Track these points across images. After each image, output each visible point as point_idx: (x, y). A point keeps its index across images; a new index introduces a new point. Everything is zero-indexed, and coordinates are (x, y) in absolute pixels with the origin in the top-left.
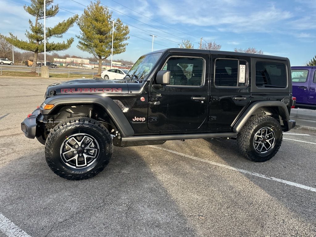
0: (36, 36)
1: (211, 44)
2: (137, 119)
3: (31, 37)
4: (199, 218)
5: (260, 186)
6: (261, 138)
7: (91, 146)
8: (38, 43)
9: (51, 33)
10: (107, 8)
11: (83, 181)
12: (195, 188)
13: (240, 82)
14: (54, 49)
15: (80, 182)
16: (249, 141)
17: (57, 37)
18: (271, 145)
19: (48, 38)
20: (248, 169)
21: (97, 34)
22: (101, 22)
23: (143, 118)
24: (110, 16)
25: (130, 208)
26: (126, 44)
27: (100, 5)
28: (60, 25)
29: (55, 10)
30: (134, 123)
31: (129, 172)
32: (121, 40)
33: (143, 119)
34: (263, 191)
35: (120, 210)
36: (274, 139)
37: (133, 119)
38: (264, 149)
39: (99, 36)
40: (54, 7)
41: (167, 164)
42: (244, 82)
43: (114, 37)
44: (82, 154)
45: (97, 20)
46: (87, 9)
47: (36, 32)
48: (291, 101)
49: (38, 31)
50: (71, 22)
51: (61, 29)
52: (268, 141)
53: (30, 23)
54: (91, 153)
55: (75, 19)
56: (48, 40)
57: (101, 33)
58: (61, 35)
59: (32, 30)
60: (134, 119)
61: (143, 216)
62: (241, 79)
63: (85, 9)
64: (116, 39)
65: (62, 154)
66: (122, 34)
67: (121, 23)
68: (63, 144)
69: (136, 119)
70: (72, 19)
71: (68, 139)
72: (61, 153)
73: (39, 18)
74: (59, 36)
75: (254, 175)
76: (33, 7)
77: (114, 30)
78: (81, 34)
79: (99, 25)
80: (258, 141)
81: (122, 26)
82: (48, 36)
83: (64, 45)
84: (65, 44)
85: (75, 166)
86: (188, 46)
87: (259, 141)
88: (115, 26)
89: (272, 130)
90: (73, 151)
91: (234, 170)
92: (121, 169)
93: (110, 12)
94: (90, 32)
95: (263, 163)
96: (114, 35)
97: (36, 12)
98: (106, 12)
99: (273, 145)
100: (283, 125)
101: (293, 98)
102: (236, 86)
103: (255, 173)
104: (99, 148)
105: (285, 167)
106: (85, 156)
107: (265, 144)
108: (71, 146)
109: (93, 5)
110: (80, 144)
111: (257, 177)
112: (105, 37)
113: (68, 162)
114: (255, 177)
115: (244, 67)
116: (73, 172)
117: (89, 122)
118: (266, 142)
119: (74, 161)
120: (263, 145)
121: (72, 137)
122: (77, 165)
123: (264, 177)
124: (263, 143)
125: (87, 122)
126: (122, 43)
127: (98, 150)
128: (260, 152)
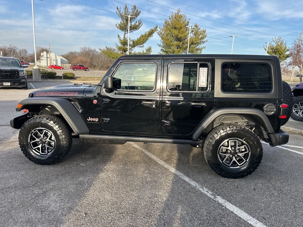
0: (123, 47)
3: (120, 49)
4: (82, 215)
8: (125, 53)
9: (135, 44)
10: (185, 16)
13: (199, 86)
16: (210, 151)
18: (245, 161)
19: (133, 49)
20: (204, 183)
21: (175, 41)
22: (178, 30)
23: (96, 119)
24: (188, 22)
25: (45, 193)
26: (203, 47)
27: (180, 14)
28: (142, 36)
29: (138, 24)
30: (89, 122)
31: (84, 166)
32: (198, 44)
33: (97, 120)
35: (36, 192)
36: (250, 153)
37: (88, 119)
38: (234, 164)
39: (176, 42)
40: (137, 22)
42: (206, 86)
43: (190, 42)
44: (45, 144)
45: (175, 28)
46: (168, 19)
47: (123, 45)
49: (125, 43)
50: (151, 33)
51: (142, 41)
52: (241, 155)
53: (119, 38)
55: (155, 30)
57: (179, 39)
58: (142, 45)
59: (121, 43)
60: (89, 119)
61: (44, 201)
62: (201, 83)
63: (165, 20)
64: (192, 43)
65: (30, 143)
66: (199, 39)
67: (198, 28)
68: (30, 135)
69: (90, 119)
70: (152, 30)
71: (33, 131)
72: (29, 141)
73: (126, 32)
74: (141, 46)
75: (201, 189)
76: (122, 24)
77: (190, 36)
78: (162, 42)
79: (175, 32)
80: (225, 154)
81: (200, 31)
82: (132, 47)
84: (145, 52)
86: (279, 43)
87: (228, 153)
88: (192, 31)
89: (244, 142)
90: (39, 142)
91: (185, 180)
93: (187, 19)
94: (168, 40)
95: (232, 180)
96: (190, 40)
97: (123, 28)
98: (184, 19)
99: (247, 160)
100: (268, 138)
101: (283, 106)
102: (196, 91)
103: (204, 188)
104: (55, 141)
105: (254, 189)
106: (47, 146)
107: (236, 158)
108: (37, 137)
109: (173, 15)
110: (42, 136)
111: (201, 192)
112: (181, 43)
113: (35, 149)
114: (199, 192)
115: (205, 70)
116: (37, 157)
117: (47, 119)
118: (238, 155)
119: (38, 149)
120: (234, 159)
121: (36, 130)
122: (41, 153)
123: (208, 195)
124: (234, 157)
125: (45, 119)
126: (199, 47)
127: (55, 142)
128: (229, 166)
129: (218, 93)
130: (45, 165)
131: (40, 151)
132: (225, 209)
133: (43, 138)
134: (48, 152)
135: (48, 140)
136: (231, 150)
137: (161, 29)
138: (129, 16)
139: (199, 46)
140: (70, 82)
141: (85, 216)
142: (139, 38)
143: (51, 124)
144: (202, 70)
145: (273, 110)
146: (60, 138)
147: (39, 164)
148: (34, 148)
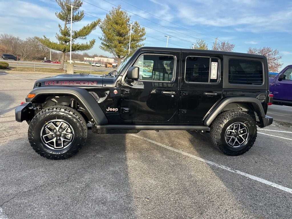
0: (64, 38)
1: (224, 44)
2: (111, 109)
3: (60, 39)
4: (145, 200)
5: (220, 178)
6: (234, 133)
7: (68, 131)
8: (66, 44)
9: (77, 35)
10: (126, 13)
11: (60, 160)
12: (155, 174)
13: (211, 78)
14: (78, 49)
15: (57, 161)
16: (220, 134)
17: (82, 39)
18: (244, 140)
19: (74, 40)
20: (217, 161)
21: (117, 36)
22: (120, 25)
23: (116, 109)
24: (129, 19)
25: (87, 186)
26: (142, 45)
27: (120, 10)
28: (85, 28)
29: (81, 16)
30: (108, 113)
31: (103, 157)
32: (138, 41)
34: (221, 182)
35: (78, 187)
36: (248, 134)
37: (107, 110)
38: (237, 144)
39: (118, 38)
40: (80, 13)
41: (140, 152)
42: (216, 79)
44: (60, 137)
45: (117, 24)
46: (108, 14)
47: (64, 35)
48: (268, 98)
49: (66, 33)
50: (94, 26)
51: (85, 32)
52: (241, 136)
53: (59, 27)
54: (68, 137)
55: (98, 23)
56: (74, 41)
57: (120, 35)
58: (85, 37)
59: (62, 33)
60: (108, 109)
61: (95, 193)
62: (212, 76)
63: (107, 14)
64: (133, 40)
65: (42, 137)
66: (139, 36)
67: (138, 25)
68: (43, 128)
69: (110, 109)
70: (95, 23)
71: (47, 124)
72: (41, 135)
73: (67, 23)
74: (83, 38)
75: (220, 167)
76: (63, 13)
77: (131, 32)
78: (103, 36)
79: (118, 27)
80: (230, 136)
81: (139, 28)
82: (74, 38)
83: (88, 45)
85: (54, 147)
86: (202, 46)
87: (232, 135)
88: (133, 28)
89: (245, 125)
90: (52, 135)
91: (202, 161)
92: (97, 153)
93: (128, 16)
94: (110, 34)
95: (235, 157)
96: (131, 37)
97: (65, 18)
98: (125, 16)
99: (246, 140)
100: (259, 121)
101: (270, 95)
102: (208, 82)
103: (222, 165)
104: (74, 133)
106: (62, 139)
107: (238, 138)
108: (51, 130)
109: (114, 10)
110: (57, 128)
111: (222, 169)
112: (123, 38)
113: (47, 144)
114: (220, 169)
116: (51, 152)
117: (65, 110)
118: (239, 136)
119: (52, 143)
120: (236, 140)
121: (51, 122)
123: (228, 170)
124: (236, 138)
125: (63, 110)
126: (139, 44)
127: (73, 134)
128: (233, 146)
129: (226, 84)
131: (54, 145)
132: (250, 179)
133: (59, 131)
134: (64, 146)
135: (64, 132)
137: (103, 23)
138: (72, 7)
139: (139, 43)
140: (5, 72)
141: (149, 200)
142: (81, 29)
143: (71, 115)
144: (213, 64)
145: (263, 99)
146: (80, 130)
147: (52, 159)
148: (47, 142)
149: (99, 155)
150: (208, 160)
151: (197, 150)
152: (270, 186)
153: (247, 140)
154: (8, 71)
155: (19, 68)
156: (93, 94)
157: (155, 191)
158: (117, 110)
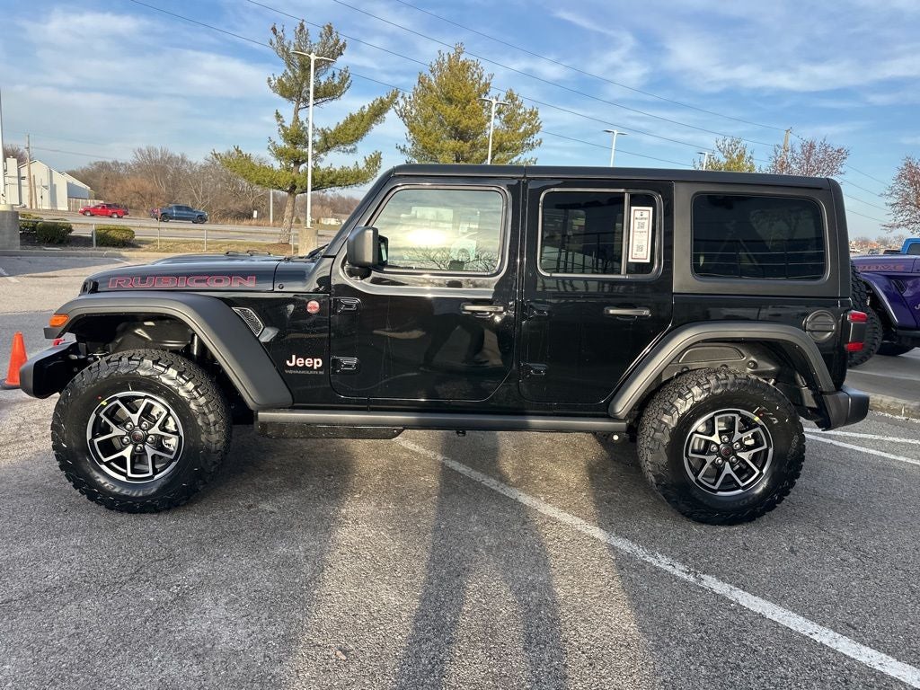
0: (292, 151)
1: (812, 146)
2: (300, 362)
3: (280, 154)
4: (333, 656)
5: (634, 597)
6: (718, 446)
8: (296, 168)
9: (329, 142)
10: (478, 65)
12: (414, 572)
13: (630, 260)
14: (333, 183)
15: (133, 517)
16: (662, 449)
17: (344, 152)
18: (758, 472)
19: (322, 155)
20: (651, 543)
21: (451, 137)
22: (459, 106)
23: (316, 360)
24: (487, 85)
25: (181, 598)
26: (530, 161)
27: (462, 58)
28: (352, 118)
29: (340, 83)
30: (291, 372)
31: (276, 510)
32: (516, 150)
33: (317, 363)
35: (152, 599)
36: (771, 451)
37: (288, 362)
38: (729, 483)
39: (452, 143)
40: (337, 75)
41: (401, 500)
42: (648, 261)
43: (493, 143)
44: (144, 443)
45: (450, 101)
46: (426, 72)
47: (292, 142)
48: (844, 326)
49: (296, 137)
51: (351, 132)
52: (745, 456)
53: (278, 120)
54: (169, 445)
55: (391, 102)
56: (322, 160)
57: (461, 135)
58: (352, 147)
59: (285, 138)
60: (291, 362)
61: (189, 623)
62: (635, 252)
63: (421, 74)
64: (500, 148)
65: (91, 442)
66: (519, 135)
67: (517, 102)
68: (93, 416)
69: (296, 361)
70: (382, 101)
71: (104, 403)
72: (89, 437)
73: (302, 105)
74: (349, 148)
75: (649, 559)
76: (289, 79)
77: (495, 123)
78: (409, 141)
79: (452, 112)
80: (704, 455)
81: (521, 111)
82: (321, 151)
83: (359, 171)
84: (360, 168)
85: (125, 474)
86: (734, 156)
87: (711, 453)
88: (499, 112)
89: (757, 419)
90: (122, 437)
91: (596, 536)
93: (486, 75)
94: (430, 134)
95: (722, 529)
96: (493, 138)
97: (293, 91)
98: (476, 76)
99: (764, 471)
100: (815, 406)
101: (854, 315)
102: (619, 273)
103: (660, 556)
104: (182, 434)
105: (792, 550)
106: (150, 451)
107: (732, 465)
108: (116, 423)
109: (443, 60)
110: (135, 417)
111: (655, 567)
112: (468, 144)
113: (107, 464)
114: (648, 567)
115: (646, 214)
116: (117, 490)
117: (155, 362)
118: (738, 458)
119: (121, 461)
120: (728, 469)
121: (115, 398)
122: (129, 474)
123: (676, 572)
124: (727, 463)
125: (148, 363)
126: (520, 159)
127: (180, 438)
128: (715, 491)
129: (683, 279)
130: (145, 512)
131: (126, 468)
132: (740, 610)
133: (140, 425)
134: (155, 472)
135: (155, 430)
136: (719, 442)
137: (408, 100)
138: (313, 57)
139: (520, 155)
140: (120, 257)
141: (344, 657)
142: (341, 123)
143: (172, 379)
144: (638, 214)
145: (828, 328)
146: (200, 424)
147: (122, 511)
148: (105, 460)
149: (267, 506)
150: (619, 534)
151: (599, 502)
152: (805, 637)
153: (767, 472)
154: (131, 251)
155: (164, 244)
156: (247, 315)
157: (382, 628)
158: (320, 365)
